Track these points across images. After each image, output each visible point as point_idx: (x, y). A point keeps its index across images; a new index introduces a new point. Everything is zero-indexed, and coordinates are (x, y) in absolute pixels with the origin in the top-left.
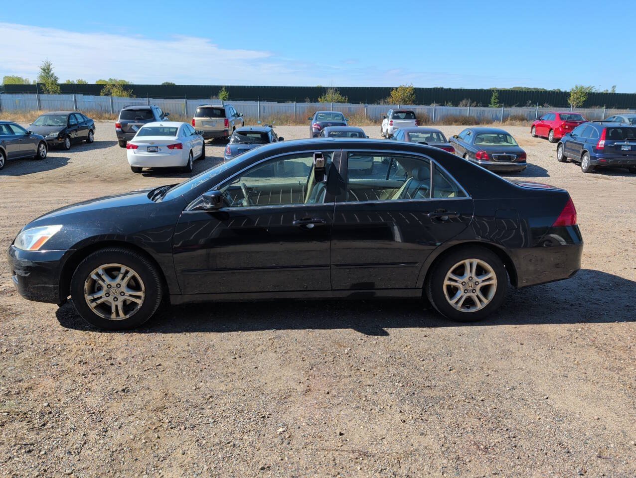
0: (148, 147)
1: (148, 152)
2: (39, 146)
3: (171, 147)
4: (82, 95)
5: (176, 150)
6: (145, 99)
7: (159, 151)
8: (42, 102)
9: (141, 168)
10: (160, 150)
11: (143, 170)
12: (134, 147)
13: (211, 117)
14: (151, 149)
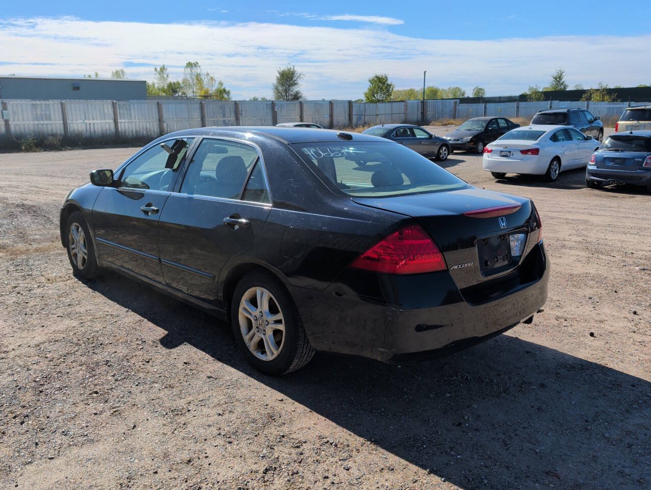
0: (501, 151)
1: (500, 156)
2: (440, 148)
3: (524, 152)
4: (557, 101)
5: (529, 156)
6: (625, 103)
7: (511, 156)
8: (520, 110)
9: (505, 174)
10: (513, 155)
11: (506, 176)
12: (491, 151)
13: (638, 120)
14: (503, 154)
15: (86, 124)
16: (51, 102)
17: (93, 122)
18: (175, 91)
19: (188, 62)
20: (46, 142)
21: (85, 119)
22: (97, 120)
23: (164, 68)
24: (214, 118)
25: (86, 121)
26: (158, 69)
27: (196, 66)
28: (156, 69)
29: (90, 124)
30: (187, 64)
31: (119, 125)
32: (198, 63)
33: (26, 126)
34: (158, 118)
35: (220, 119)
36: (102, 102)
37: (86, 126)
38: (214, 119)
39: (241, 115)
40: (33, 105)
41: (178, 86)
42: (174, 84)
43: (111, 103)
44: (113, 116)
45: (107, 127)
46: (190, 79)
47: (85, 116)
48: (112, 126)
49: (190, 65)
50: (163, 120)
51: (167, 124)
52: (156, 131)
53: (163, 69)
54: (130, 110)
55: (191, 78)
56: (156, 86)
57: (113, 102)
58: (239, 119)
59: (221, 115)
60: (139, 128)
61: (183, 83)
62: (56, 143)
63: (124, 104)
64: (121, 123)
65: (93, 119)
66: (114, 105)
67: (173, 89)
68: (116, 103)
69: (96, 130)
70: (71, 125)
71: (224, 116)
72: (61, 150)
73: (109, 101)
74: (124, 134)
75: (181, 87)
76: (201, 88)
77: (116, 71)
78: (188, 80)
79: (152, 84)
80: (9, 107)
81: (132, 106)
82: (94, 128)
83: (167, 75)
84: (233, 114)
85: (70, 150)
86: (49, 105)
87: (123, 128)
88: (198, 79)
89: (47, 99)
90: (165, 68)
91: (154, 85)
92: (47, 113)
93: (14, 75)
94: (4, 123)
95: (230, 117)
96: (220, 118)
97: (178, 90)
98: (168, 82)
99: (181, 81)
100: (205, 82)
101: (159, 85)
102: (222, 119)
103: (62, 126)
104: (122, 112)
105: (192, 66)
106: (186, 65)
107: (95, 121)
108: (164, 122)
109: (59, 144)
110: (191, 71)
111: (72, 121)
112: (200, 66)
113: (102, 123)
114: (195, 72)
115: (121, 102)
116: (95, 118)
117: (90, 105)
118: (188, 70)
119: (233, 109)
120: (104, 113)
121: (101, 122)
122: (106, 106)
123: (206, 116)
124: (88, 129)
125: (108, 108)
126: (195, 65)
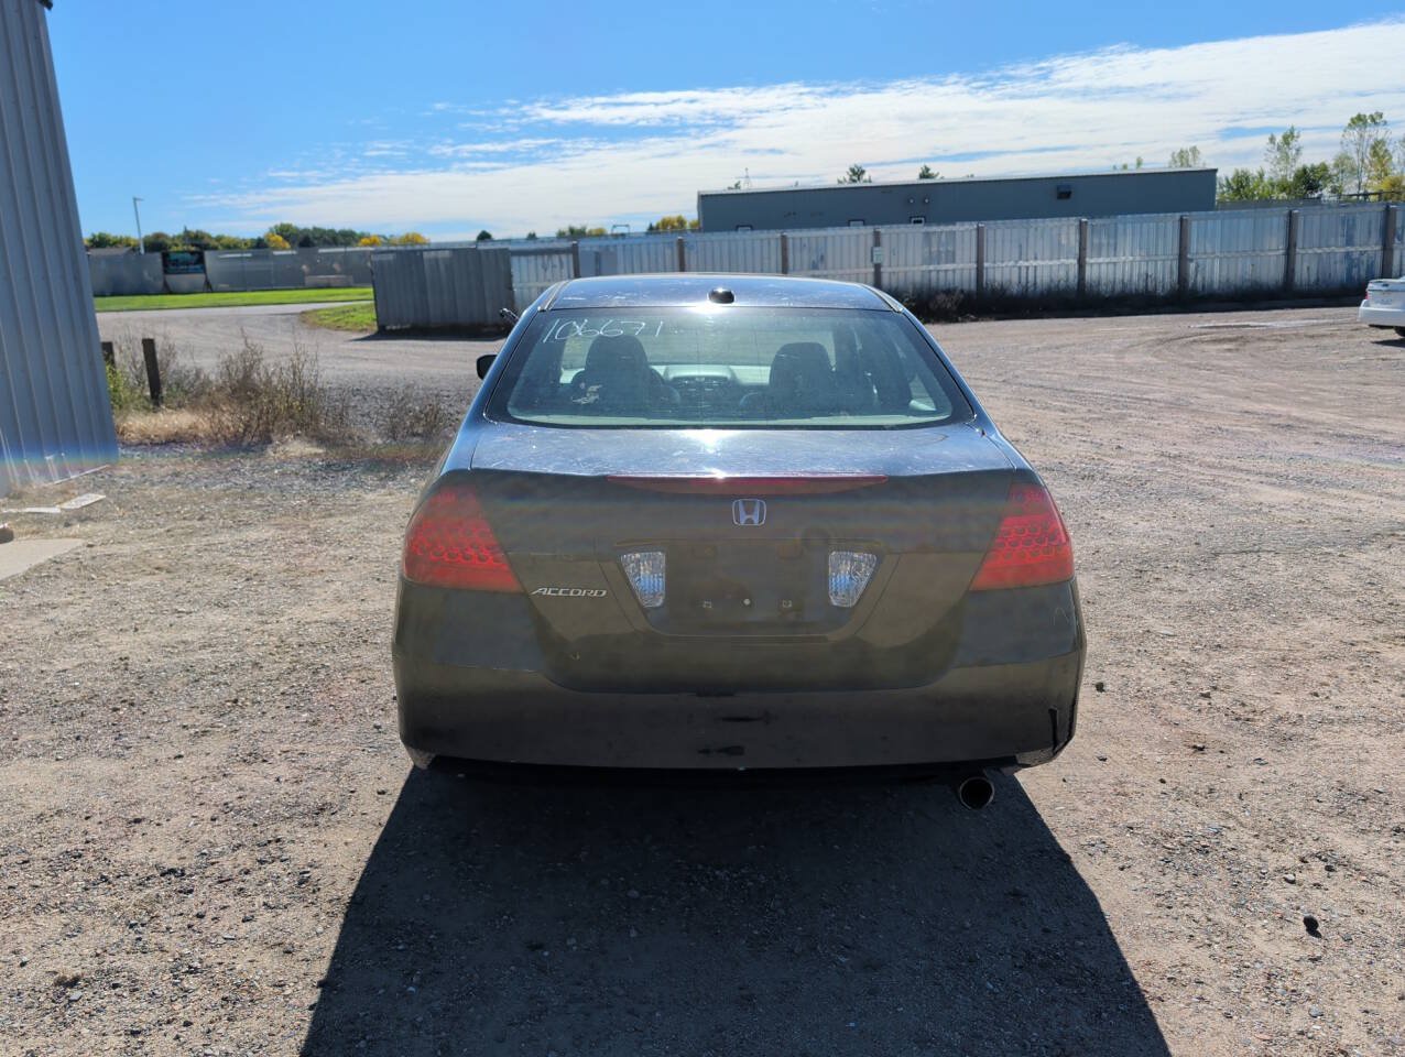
15: (1020, 268)
16: (958, 227)
17: (1034, 264)
18: (1313, 187)
19: (1355, 115)
20: (931, 305)
21: (1020, 259)
22: (1043, 259)
23: (1292, 133)
24: (1320, 247)
25: (1021, 263)
26: (1279, 139)
27: (1376, 123)
28: (1272, 140)
29: (1027, 268)
30: (1352, 120)
31: (1088, 268)
32: (1381, 116)
33: (910, 275)
34: (1176, 251)
35: (1337, 250)
36: (1056, 223)
37: (1020, 273)
38: (1319, 251)
39: (1400, 239)
40: (927, 234)
41: (1321, 173)
42: (1313, 169)
43: (1077, 223)
44: (1077, 251)
45: (1062, 274)
46: (1355, 156)
47: (1021, 254)
48: (1074, 272)
49: (1359, 121)
50: (1189, 256)
51: (1197, 266)
52: (1167, 280)
53: (1289, 137)
54: (1116, 237)
55: (1358, 151)
56: (1266, 176)
57: (1081, 222)
58: (1392, 250)
59: (1341, 240)
60: (1131, 276)
61: (1336, 166)
62: (949, 305)
63: (1104, 225)
64: (1092, 264)
65: (1036, 258)
66: (1082, 228)
67: (1309, 181)
68: (1086, 222)
69: (1038, 280)
70: (991, 272)
71: (1350, 241)
72: (957, 321)
73: (1074, 221)
74: (1095, 289)
75: (1330, 176)
76: (1384, 172)
77: (1182, 151)
78: (1349, 158)
79: (1256, 174)
80: (885, 240)
81: (1120, 227)
82: (1035, 277)
83: (1298, 150)
84: (1375, 237)
85: (973, 321)
86: (954, 232)
87: (1095, 276)
88: (1375, 154)
89: (951, 220)
90: (1295, 134)
91: (1261, 176)
92: (950, 248)
93: (972, 176)
94: (873, 270)
95: (1367, 244)
96: (1337, 247)
97: (1320, 182)
98: (1299, 165)
99: (1330, 162)
100: (1395, 160)
101: (1272, 175)
102: (1343, 250)
103: (974, 273)
104: (1096, 241)
105: (1365, 123)
106: (1349, 121)
107: (1039, 262)
108: (1191, 260)
109: (955, 308)
110: (1361, 136)
111: (995, 262)
112: (1385, 123)
113: (1051, 266)
114: (1370, 136)
115: (1098, 222)
116: (1039, 257)
117: (1032, 230)
118: (1354, 134)
119: (1376, 226)
120: (1060, 244)
121: (1050, 263)
122: (1065, 230)
123: (1300, 244)
124: (1023, 281)
125: (1068, 234)
126: (1373, 120)
